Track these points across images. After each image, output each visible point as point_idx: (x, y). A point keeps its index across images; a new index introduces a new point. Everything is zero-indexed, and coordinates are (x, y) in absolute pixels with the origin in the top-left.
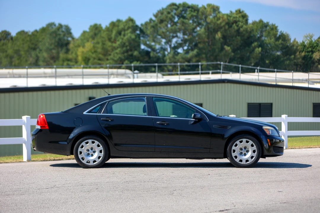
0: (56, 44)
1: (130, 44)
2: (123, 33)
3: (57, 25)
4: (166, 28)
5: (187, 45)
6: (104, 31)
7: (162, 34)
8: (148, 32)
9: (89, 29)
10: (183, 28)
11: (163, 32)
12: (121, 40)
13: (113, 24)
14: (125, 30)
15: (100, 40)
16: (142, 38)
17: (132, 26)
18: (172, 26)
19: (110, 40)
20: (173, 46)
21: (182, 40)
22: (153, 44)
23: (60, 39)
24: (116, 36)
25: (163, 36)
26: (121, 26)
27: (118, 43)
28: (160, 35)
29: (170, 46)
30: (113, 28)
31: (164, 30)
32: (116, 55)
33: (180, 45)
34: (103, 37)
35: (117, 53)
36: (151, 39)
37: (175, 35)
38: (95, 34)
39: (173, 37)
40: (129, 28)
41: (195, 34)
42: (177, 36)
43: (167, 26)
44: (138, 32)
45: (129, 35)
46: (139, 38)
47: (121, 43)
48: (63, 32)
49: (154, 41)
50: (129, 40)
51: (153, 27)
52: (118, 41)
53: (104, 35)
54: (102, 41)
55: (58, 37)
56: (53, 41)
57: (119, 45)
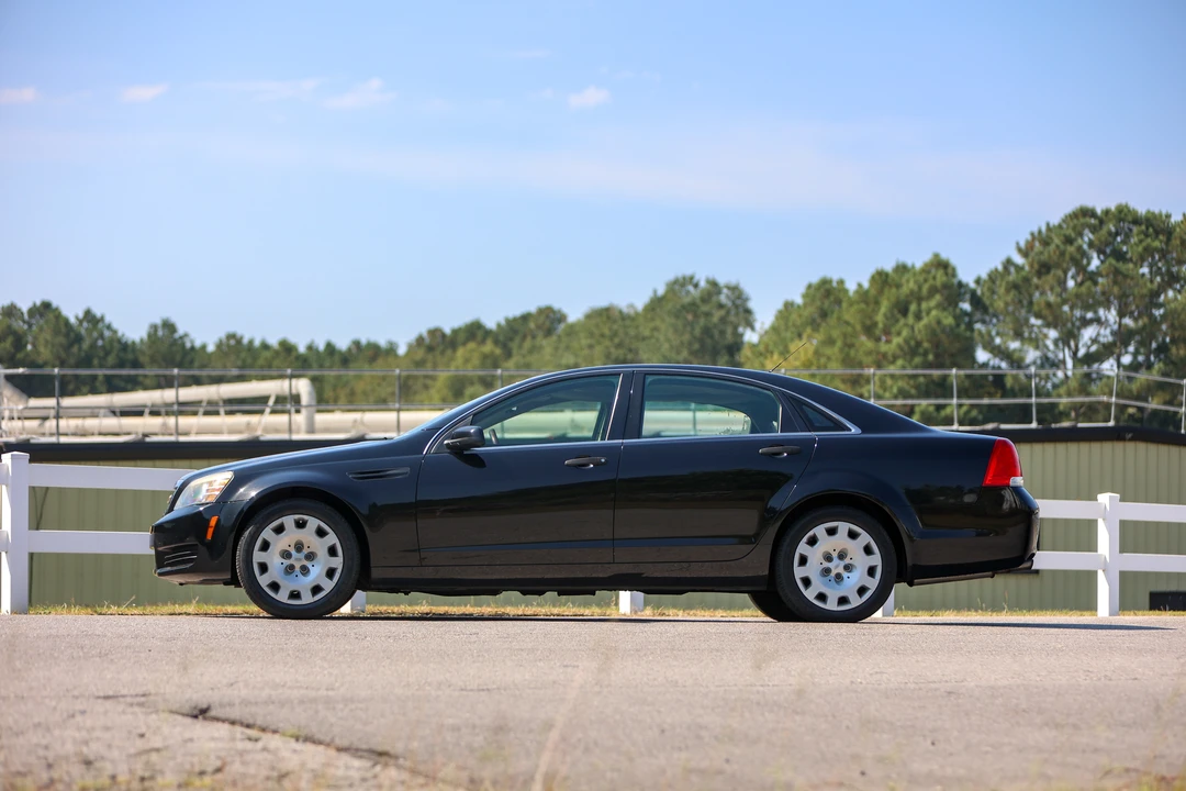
0: (696, 346)
1: (937, 345)
2: (913, 307)
3: (703, 284)
4: (1058, 290)
5: (1131, 349)
6: (851, 304)
7: (1045, 312)
8: (1000, 304)
9: (805, 296)
10: (1116, 290)
11: (1049, 305)
12: (905, 333)
13: (881, 279)
14: (920, 300)
15: (835, 334)
16: (978, 326)
17: (946, 286)
18: (1079, 285)
19: (869, 330)
20: (1082, 352)
21: (1113, 333)
22: (1014, 345)
23: (707, 331)
24: (891, 319)
25: (1050, 319)
26: (909, 286)
27: (897, 340)
28: (1038, 316)
29: (1075, 354)
30: (881, 292)
31: (1052, 298)
32: (889, 382)
33: (1107, 351)
34: (847, 323)
35: (892, 376)
36: (1009, 329)
37: (1090, 315)
38: (824, 314)
39: (1086, 323)
40: (933, 291)
41: (1158, 313)
42: (1098, 321)
43: (1063, 283)
44: (966, 306)
45: (933, 314)
46: (970, 326)
47: (906, 341)
48: (721, 306)
49: (1018, 335)
50: (933, 333)
51: (1015, 286)
52: (899, 334)
53: (850, 315)
54: (845, 335)
55: (702, 321)
56: (686, 337)
57: (899, 346)
